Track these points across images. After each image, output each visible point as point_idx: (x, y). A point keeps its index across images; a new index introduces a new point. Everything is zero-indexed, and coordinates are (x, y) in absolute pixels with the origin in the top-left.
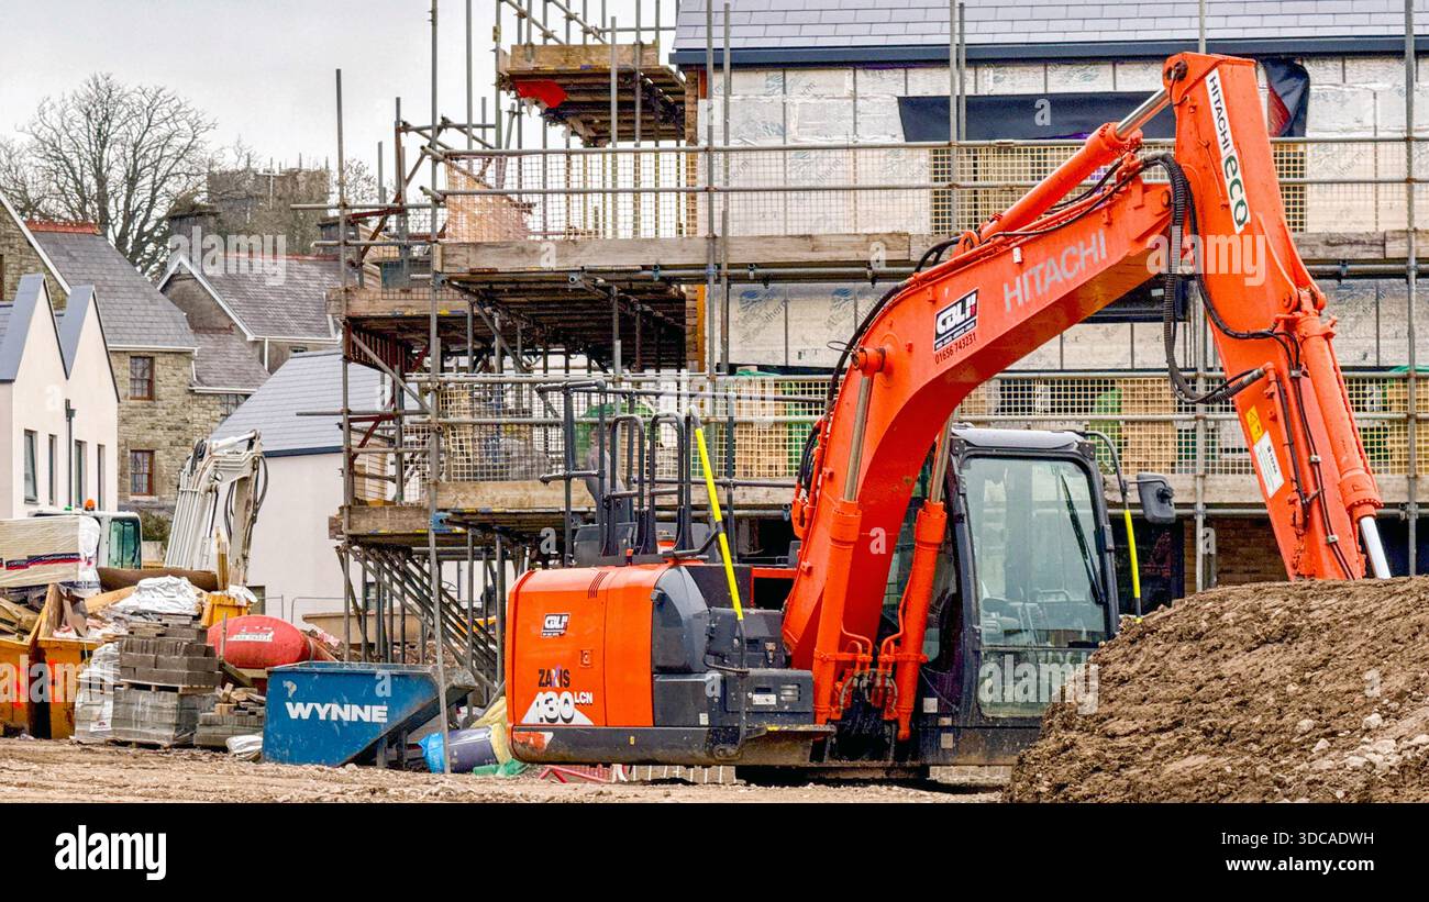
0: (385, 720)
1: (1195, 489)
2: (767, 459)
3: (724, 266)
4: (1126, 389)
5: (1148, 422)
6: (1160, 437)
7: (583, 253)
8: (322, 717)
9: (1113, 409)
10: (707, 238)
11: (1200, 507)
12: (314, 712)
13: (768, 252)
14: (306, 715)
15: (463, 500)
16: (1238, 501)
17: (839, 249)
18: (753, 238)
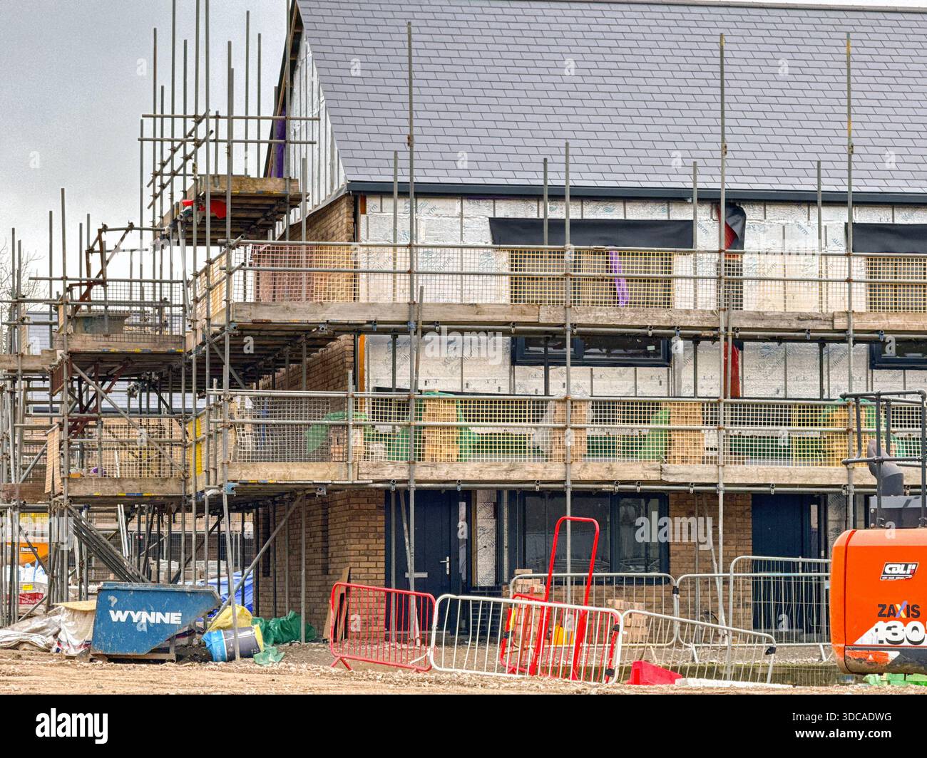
0: (180, 623)
1: (718, 474)
2: (446, 451)
3: (420, 323)
4: (674, 409)
5: (687, 430)
6: (695, 440)
7: (327, 312)
8: (135, 620)
9: (665, 422)
10: (409, 304)
11: (721, 486)
12: (130, 617)
13: (448, 314)
14: (123, 619)
15: (246, 475)
16: (744, 482)
17: (494, 313)
18: (439, 305)
